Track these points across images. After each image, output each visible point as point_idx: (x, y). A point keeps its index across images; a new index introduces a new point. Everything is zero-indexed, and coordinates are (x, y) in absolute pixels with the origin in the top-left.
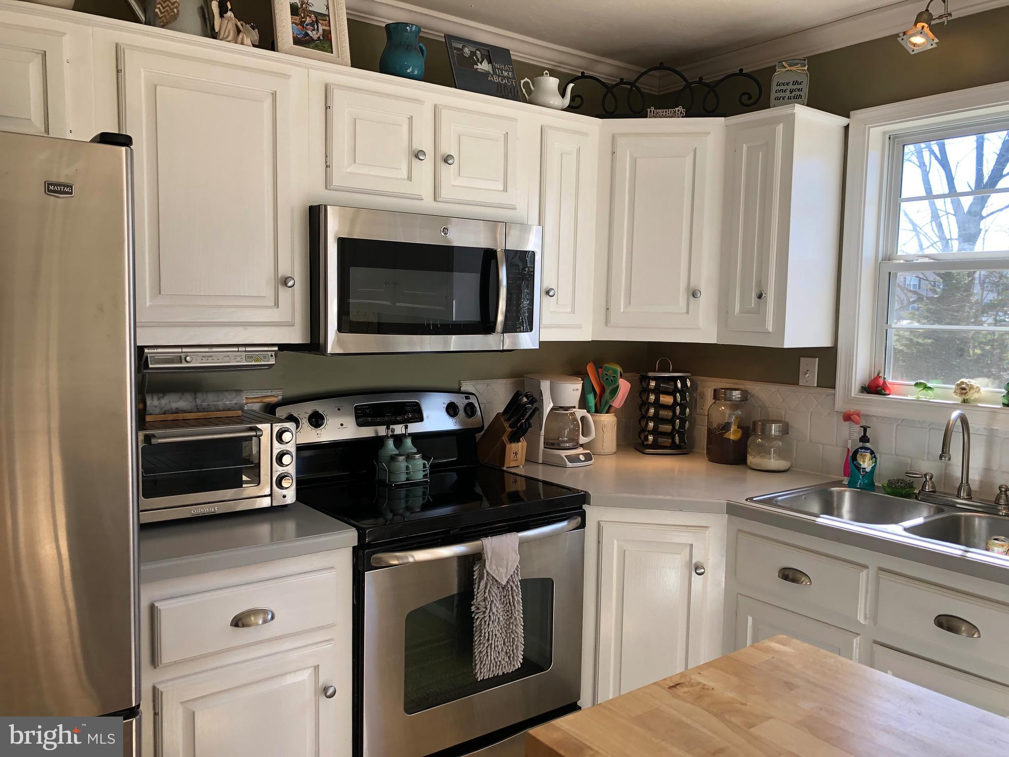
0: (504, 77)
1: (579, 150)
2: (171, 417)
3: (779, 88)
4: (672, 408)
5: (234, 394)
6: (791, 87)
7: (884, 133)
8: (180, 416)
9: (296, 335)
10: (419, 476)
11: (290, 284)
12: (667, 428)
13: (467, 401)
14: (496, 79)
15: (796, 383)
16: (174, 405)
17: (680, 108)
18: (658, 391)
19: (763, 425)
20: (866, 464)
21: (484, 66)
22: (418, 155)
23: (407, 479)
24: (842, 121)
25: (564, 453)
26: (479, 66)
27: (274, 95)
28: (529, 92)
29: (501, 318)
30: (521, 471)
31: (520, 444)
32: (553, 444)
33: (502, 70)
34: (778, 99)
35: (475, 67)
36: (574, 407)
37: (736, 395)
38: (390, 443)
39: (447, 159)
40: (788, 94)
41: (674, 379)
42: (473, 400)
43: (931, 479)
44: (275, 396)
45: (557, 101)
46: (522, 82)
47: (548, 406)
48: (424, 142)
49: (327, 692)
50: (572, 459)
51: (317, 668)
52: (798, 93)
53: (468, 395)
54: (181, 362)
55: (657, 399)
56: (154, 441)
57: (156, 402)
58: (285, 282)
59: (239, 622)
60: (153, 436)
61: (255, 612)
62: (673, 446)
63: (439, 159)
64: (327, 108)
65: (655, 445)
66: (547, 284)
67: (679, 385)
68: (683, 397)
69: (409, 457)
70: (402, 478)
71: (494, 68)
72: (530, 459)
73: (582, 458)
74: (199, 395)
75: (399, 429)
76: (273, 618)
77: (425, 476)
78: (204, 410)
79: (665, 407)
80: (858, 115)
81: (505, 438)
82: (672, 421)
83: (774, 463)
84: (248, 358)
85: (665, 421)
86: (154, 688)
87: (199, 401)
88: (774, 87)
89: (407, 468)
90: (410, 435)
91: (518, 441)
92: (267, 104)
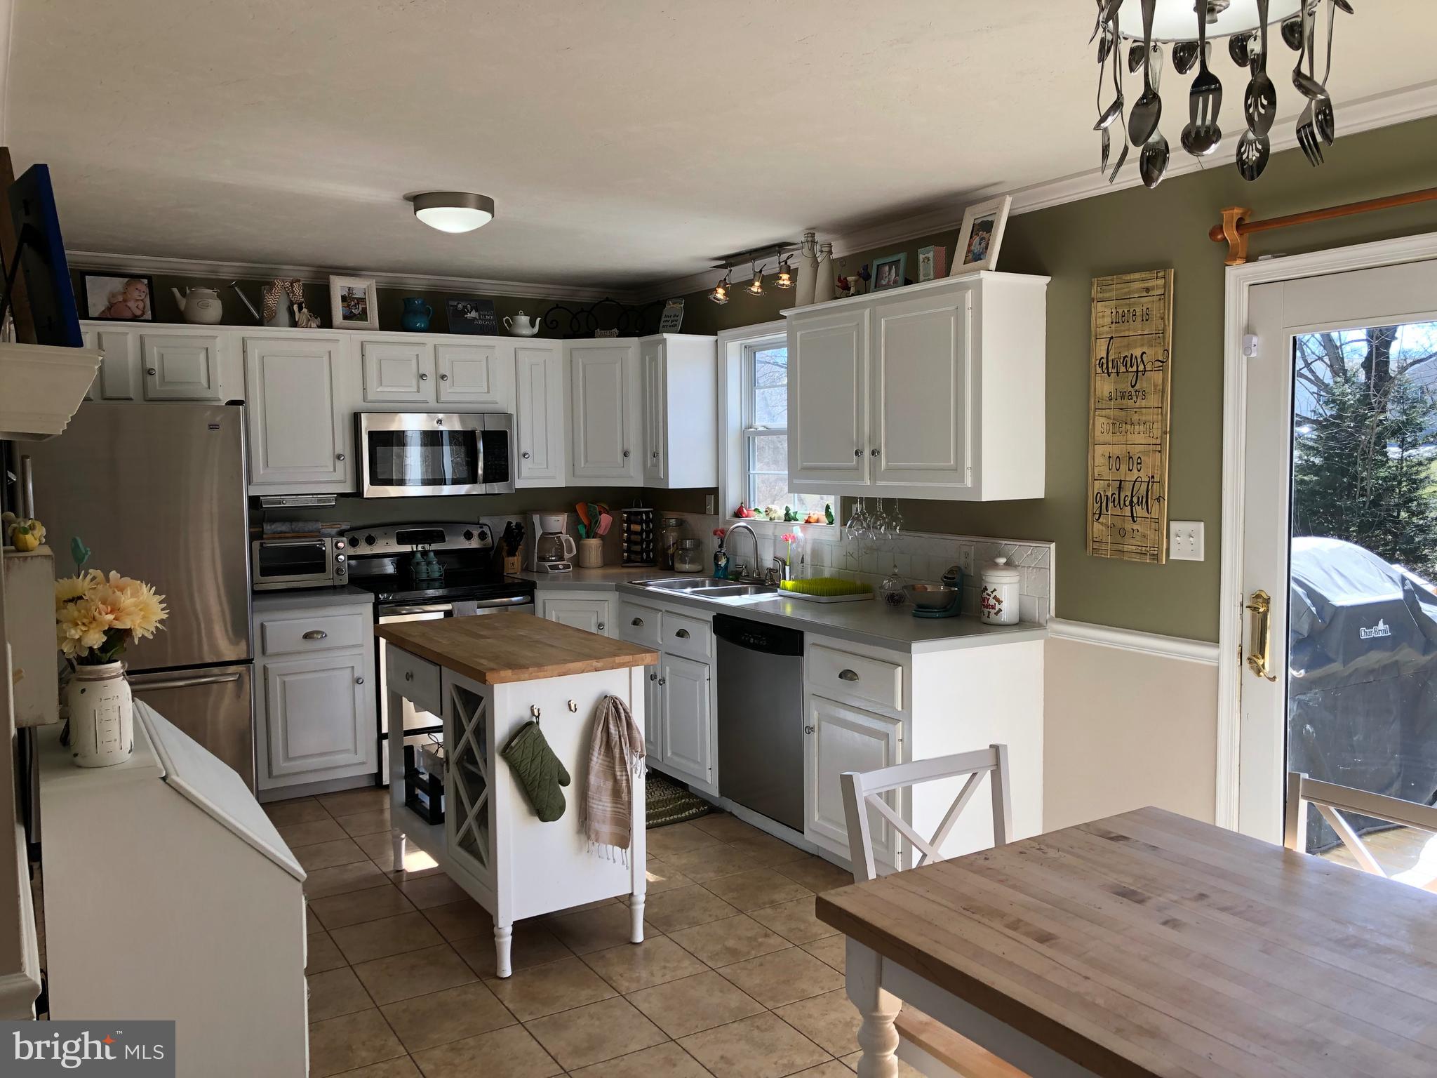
0: (487, 320)
1: (545, 361)
2: (277, 536)
3: (666, 319)
4: (640, 533)
5: (314, 522)
6: (672, 318)
7: (741, 344)
8: (283, 535)
9: (348, 488)
10: (436, 575)
11: (342, 459)
12: (638, 548)
13: (480, 530)
14: (480, 322)
15: (705, 513)
16: (279, 529)
17: (615, 330)
18: (629, 521)
19: (682, 542)
20: (723, 562)
21: (473, 314)
22: (422, 376)
23: (428, 577)
24: (712, 338)
25: (547, 564)
26: (469, 315)
27: (330, 352)
28: (510, 325)
29: (480, 472)
30: (519, 575)
31: (516, 558)
32: (542, 559)
33: (485, 316)
34: (664, 327)
35: (466, 316)
36: (561, 533)
37: (673, 522)
38: (419, 555)
39: (443, 377)
40: (669, 323)
41: (641, 513)
42: (486, 529)
43: (745, 568)
44: (345, 526)
45: (528, 331)
46: (504, 319)
47: (539, 533)
48: (428, 368)
49: (358, 681)
50: (552, 567)
51: (353, 667)
52: (675, 323)
53: (482, 526)
54: (280, 504)
55: (629, 527)
56: (264, 545)
57: (269, 527)
58: (339, 457)
59: (308, 636)
60: (265, 543)
61: (318, 632)
62: (642, 561)
63: (438, 377)
64: (363, 355)
65: (629, 560)
66: (523, 450)
67: (644, 517)
68: (648, 526)
69: (429, 563)
70: (424, 576)
71: (480, 315)
72: (527, 569)
73: (561, 567)
74: (294, 523)
75: (427, 547)
76: (326, 636)
77: (441, 575)
78: (298, 532)
79: (636, 533)
80: (722, 334)
81: (504, 554)
82: (641, 543)
83: (687, 567)
84: (319, 501)
85: (636, 543)
86: (265, 667)
87: (293, 527)
88: (663, 319)
89: (428, 570)
90: (432, 551)
91: (514, 555)
92: (326, 358)
